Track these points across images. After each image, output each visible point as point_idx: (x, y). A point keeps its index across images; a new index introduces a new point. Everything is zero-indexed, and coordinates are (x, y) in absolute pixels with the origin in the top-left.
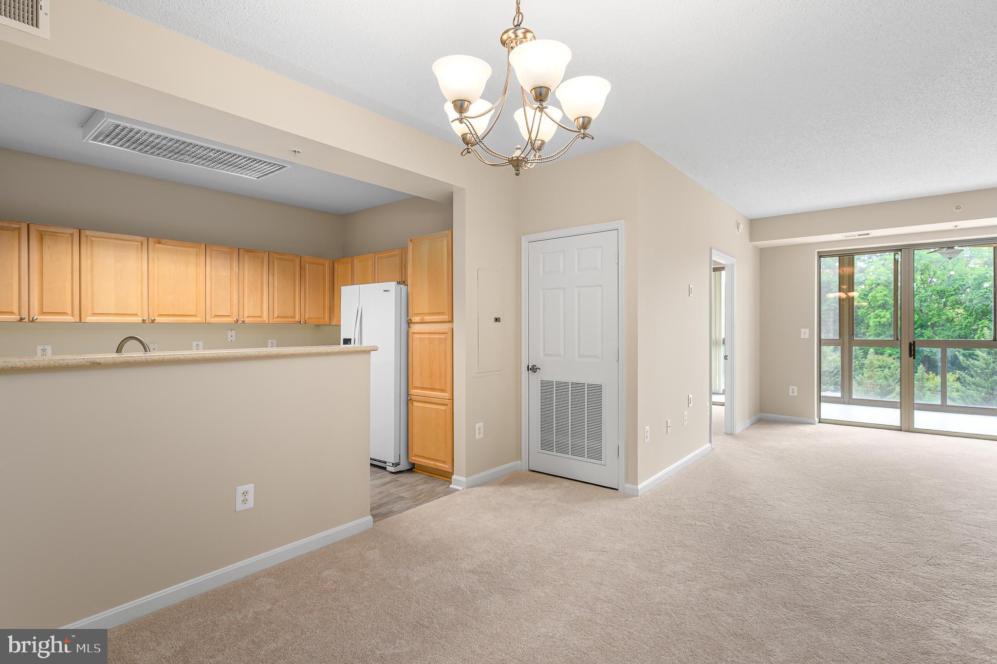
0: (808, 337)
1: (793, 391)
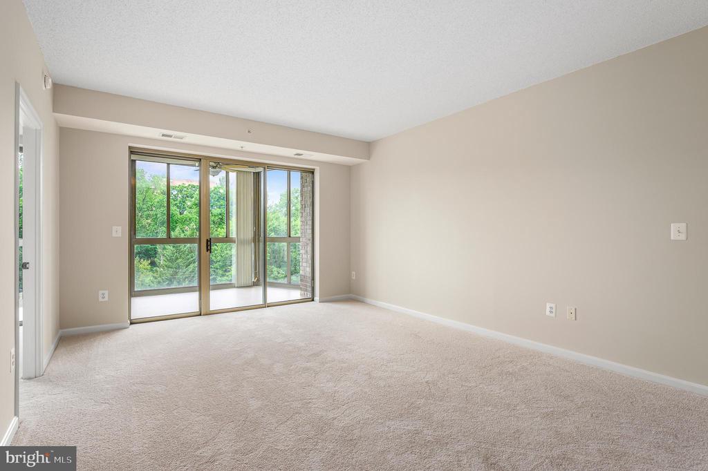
0: (120, 235)
1: (104, 296)
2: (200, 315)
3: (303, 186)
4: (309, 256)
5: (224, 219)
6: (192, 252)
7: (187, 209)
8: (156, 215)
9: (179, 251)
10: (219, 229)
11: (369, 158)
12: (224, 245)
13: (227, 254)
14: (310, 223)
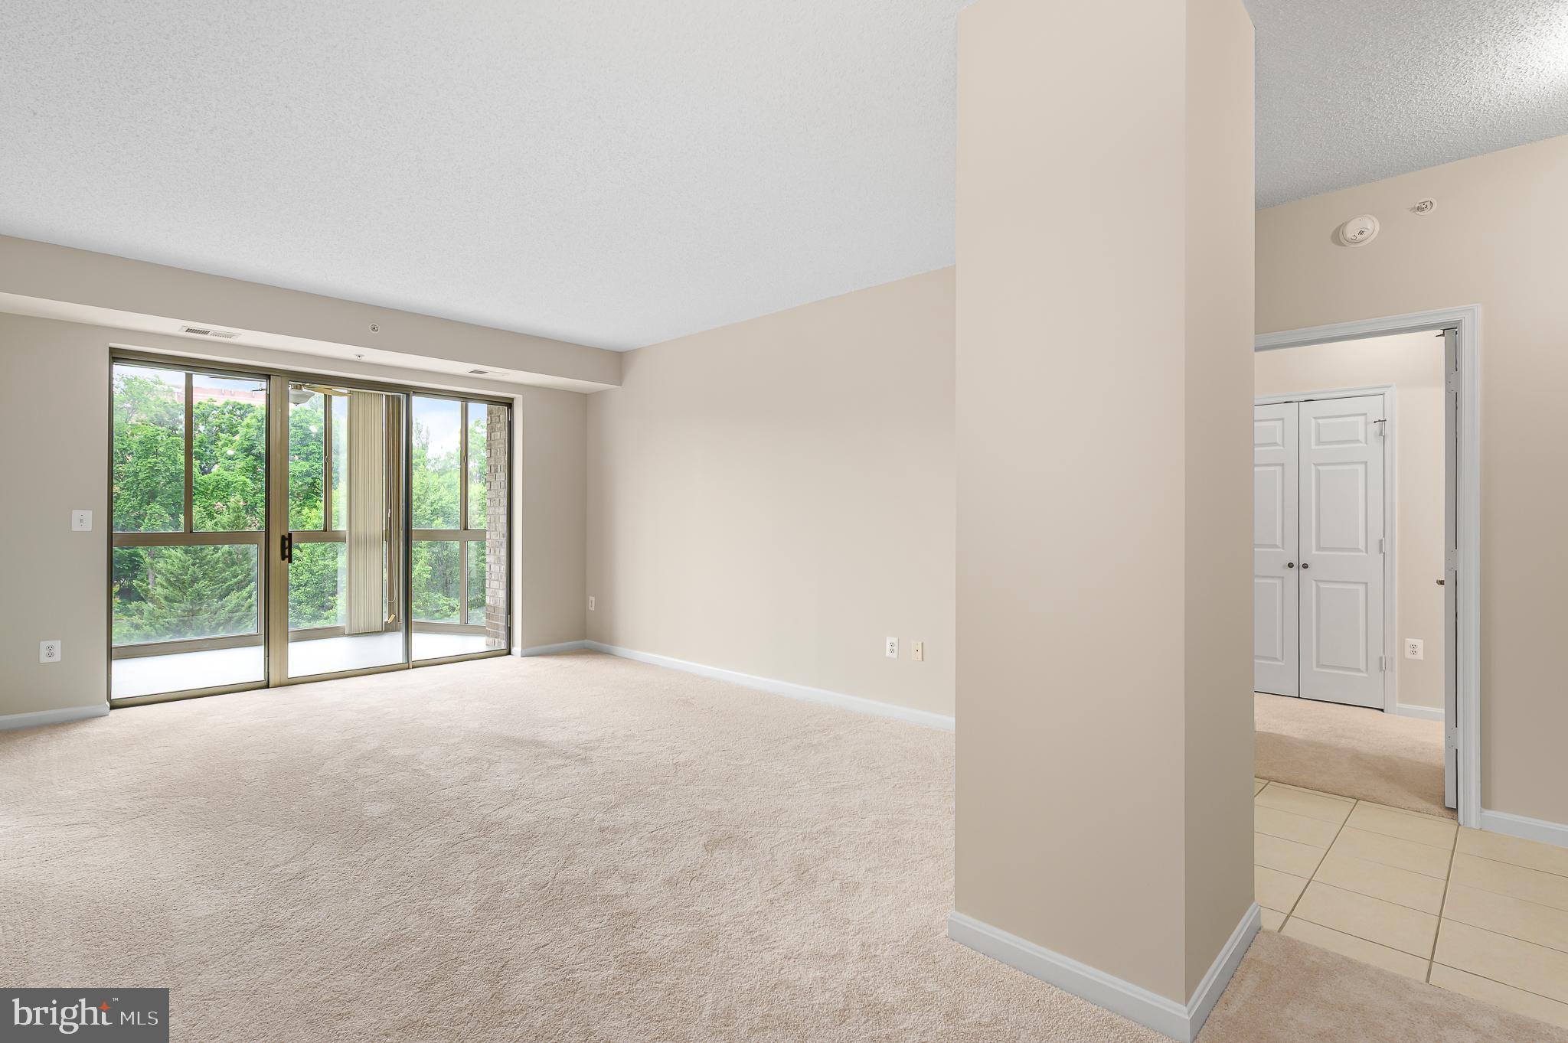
0: (91, 529)
1: (51, 651)
2: (267, 686)
3: (491, 429)
4: (504, 568)
5: (319, 489)
6: (233, 564)
7: (221, 460)
8: (136, 474)
9: (201, 562)
10: (306, 510)
11: (619, 380)
12: (320, 548)
13: (325, 566)
14: (504, 502)
